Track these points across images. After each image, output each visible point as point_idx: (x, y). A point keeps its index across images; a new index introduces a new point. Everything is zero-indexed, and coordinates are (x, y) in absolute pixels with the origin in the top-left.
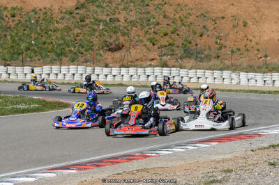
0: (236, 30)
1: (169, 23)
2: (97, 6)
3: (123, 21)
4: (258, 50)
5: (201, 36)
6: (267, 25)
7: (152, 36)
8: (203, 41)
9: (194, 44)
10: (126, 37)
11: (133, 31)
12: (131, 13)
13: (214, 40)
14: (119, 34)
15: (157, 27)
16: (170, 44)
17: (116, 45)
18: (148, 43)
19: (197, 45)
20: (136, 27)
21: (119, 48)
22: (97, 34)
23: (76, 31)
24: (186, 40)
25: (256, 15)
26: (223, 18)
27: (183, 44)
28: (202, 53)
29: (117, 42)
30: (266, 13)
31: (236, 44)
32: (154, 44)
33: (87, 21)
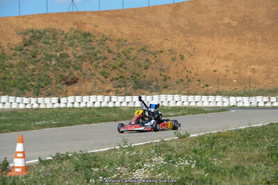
0: (175, 63)
1: (114, 57)
2: (44, 43)
3: (72, 56)
4: (199, 81)
5: (146, 68)
6: (201, 58)
7: (102, 70)
8: (149, 74)
9: (142, 76)
10: (79, 71)
11: (84, 66)
12: (78, 49)
13: (158, 72)
14: (71, 68)
15: (105, 62)
16: (121, 77)
17: (72, 79)
18: (100, 76)
19: (144, 77)
20: (86, 61)
21: (75, 81)
22: (51, 68)
23: (31, 67)
24: (134, 73)
25: (189, 49)
26: (161, 52)
27: (132, 77)
28: (151, 85)
29: (72, 76)
30: (198, 47)
31: (179, 75)
32: (106, 77)
33: (39, 57)
